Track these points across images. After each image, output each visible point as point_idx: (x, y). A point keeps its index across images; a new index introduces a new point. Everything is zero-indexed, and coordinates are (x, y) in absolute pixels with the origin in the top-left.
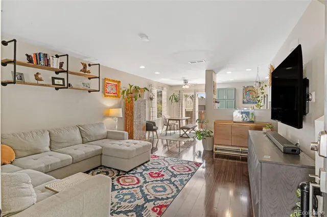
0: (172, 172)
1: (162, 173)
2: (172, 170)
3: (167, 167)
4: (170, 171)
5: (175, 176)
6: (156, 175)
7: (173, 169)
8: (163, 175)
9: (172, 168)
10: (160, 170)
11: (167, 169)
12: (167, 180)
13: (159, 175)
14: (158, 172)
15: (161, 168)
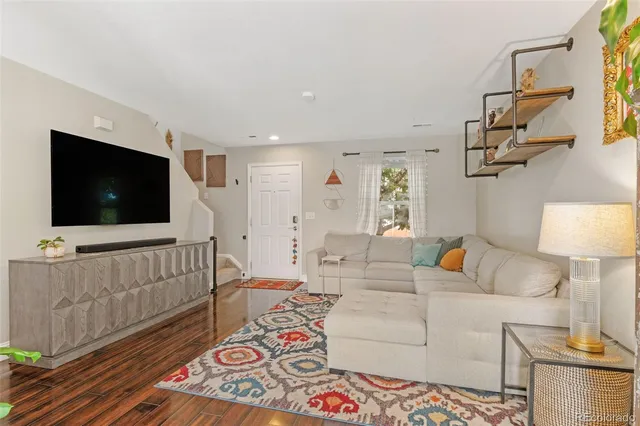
0: (261, 344)
1: (282, 342)
2: (261, 349)
3: (273, 356)
4: (266, 347)
5: (256, 338)
6: (293, 336)
7: (258, 353)
8: (281, 337)
9: (260, 356)
10: (288, 347)
11: (272, 350)
12: (271, 331)
13: (289, 337)
14: (293, 343)
15: (288, 352)
